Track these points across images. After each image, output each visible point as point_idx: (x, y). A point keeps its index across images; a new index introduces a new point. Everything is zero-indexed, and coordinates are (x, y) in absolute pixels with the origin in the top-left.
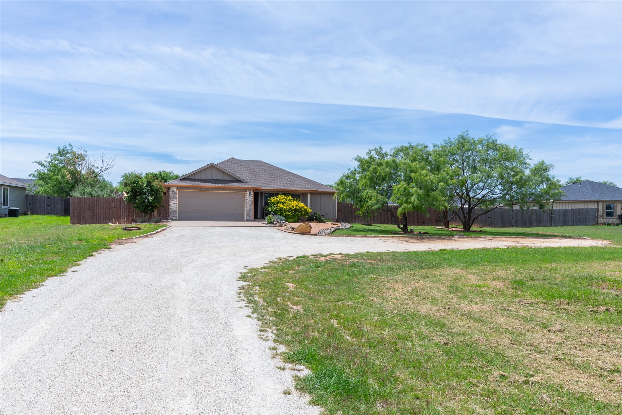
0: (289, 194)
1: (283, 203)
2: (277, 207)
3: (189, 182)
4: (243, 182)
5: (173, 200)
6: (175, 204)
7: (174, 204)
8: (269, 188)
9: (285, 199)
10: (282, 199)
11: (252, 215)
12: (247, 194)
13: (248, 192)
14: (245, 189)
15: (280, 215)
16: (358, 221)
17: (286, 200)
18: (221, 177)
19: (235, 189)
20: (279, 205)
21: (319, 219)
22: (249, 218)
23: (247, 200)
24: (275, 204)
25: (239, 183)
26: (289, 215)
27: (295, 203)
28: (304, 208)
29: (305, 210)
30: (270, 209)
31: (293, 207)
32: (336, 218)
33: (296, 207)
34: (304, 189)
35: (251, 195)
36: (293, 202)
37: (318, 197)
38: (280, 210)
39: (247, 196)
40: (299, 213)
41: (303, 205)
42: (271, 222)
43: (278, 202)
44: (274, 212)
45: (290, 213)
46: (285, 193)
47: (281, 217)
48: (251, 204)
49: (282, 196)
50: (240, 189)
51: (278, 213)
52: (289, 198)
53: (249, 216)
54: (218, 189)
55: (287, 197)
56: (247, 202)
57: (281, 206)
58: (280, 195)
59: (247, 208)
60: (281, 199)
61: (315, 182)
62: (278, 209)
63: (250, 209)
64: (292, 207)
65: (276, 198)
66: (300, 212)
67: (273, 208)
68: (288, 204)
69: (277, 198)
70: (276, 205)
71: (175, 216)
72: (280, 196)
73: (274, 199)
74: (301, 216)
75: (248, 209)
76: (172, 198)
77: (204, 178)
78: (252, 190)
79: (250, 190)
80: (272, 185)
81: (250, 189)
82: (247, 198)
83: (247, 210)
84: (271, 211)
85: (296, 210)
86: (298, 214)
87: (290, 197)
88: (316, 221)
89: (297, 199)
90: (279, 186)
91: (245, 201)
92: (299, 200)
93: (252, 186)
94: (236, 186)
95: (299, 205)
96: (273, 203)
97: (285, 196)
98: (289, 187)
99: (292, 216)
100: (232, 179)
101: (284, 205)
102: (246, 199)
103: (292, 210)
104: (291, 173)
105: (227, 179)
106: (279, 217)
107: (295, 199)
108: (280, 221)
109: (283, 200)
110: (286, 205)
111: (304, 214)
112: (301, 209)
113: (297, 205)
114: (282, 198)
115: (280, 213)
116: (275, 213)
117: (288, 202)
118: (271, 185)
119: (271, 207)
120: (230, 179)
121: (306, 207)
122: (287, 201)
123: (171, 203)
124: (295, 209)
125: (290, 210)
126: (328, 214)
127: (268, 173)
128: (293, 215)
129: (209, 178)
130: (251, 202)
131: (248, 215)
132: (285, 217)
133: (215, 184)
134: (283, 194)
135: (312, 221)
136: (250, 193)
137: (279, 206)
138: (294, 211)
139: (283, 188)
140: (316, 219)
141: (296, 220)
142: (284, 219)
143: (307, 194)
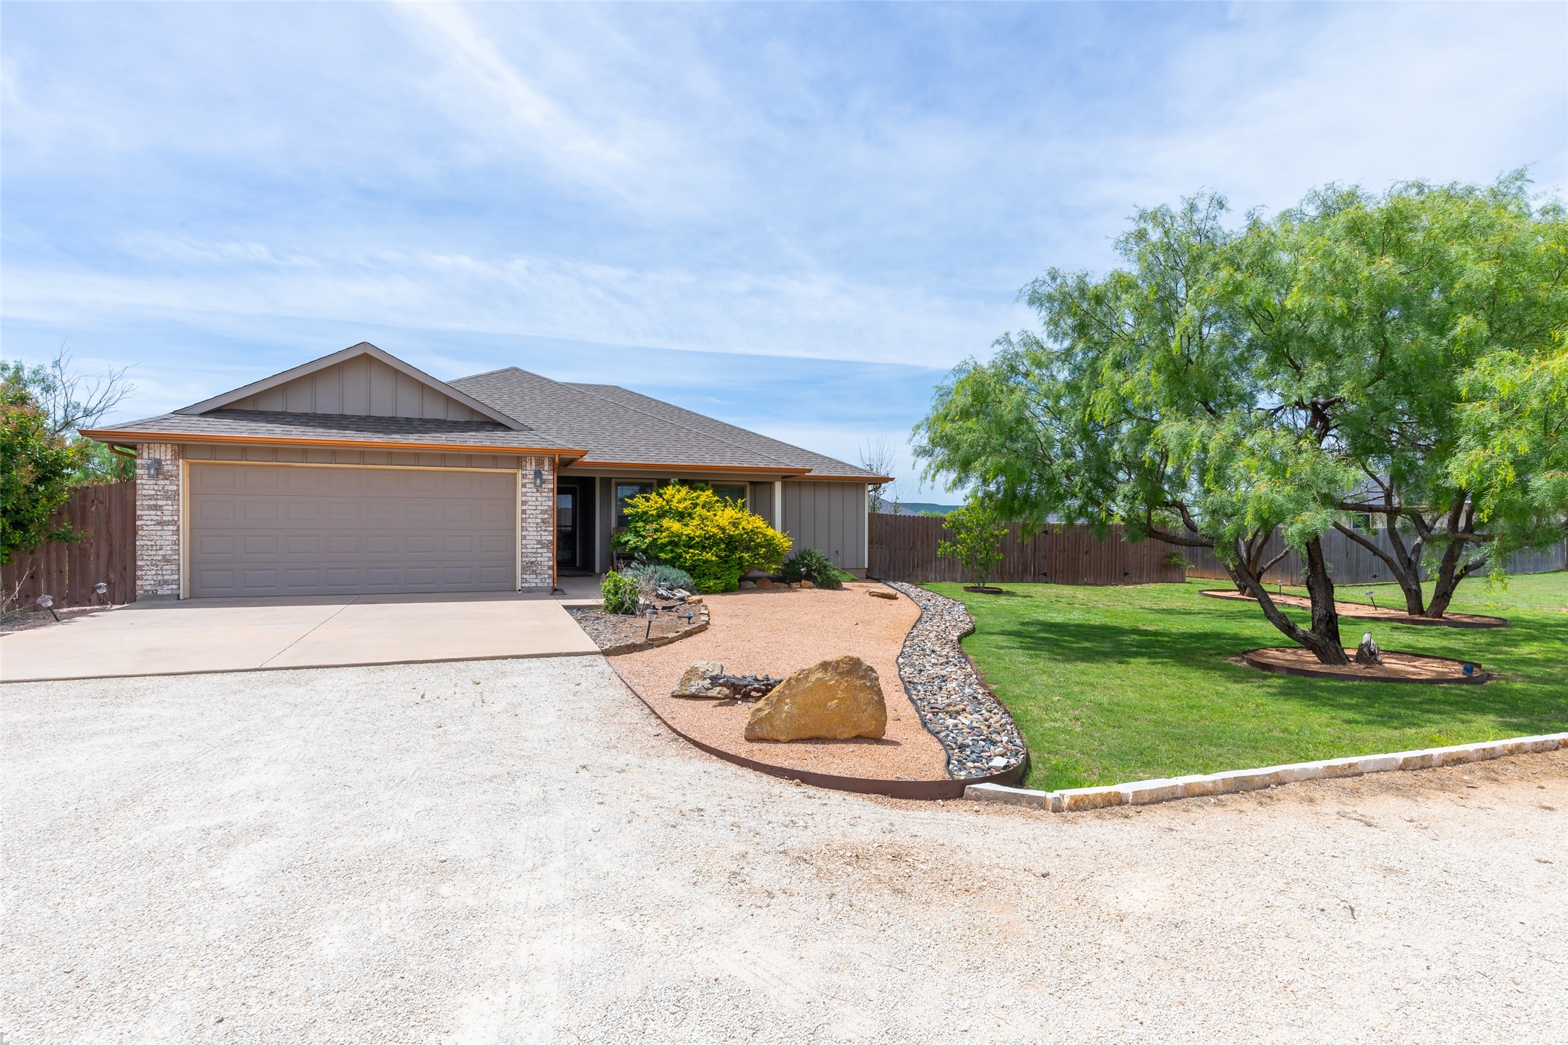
0: (706, 482)
1: (681, 516)
2: (656, 530)
3: (244, 423)
4: (508, 429)
5: (156, 507)
6: (168, 523)
7: (159, 523)
8: (628, 461)
9: (692, 499)
10: (679, 502)
11: (550, 568)
12: (524, 476)
13: (530, 468)
14: (517, 459)
15: (672, 563)
16: (933, 575)
17: (696, 505)
18: (409, 406)
19: (471, 457)
20: (666, 522)
21: (819, 573)
22: (533, 581)
23: (524, 503)
24: (652, 522)
25: (487, 434)
26: (706, 562)
27: (726, 517)
28: (765, 535)
29: (769, 543)
30: (631, 539)
31: (723, 529)
32: (866, 566)
33: (732, 531)
34: (762, 465)
35: (543, 482)
36: (719, 513)
37: (807, 494)
38: (670, 543)
39: (524, 486)
40: (746, 555)
41: (758, 522)
42: (623, 604)
43: (662, 514)
44: (645, 552)
45: (708, 556)
46: (691, 479)
47: (673, 573)
48: (543, 521)
49: (679, 491)
50: (495, 458)
51: (663, 555)
52: (706, 495)
53: (534, 572)
54: (390, 455)
55: (699, 492)
56: (524, 512)
57: (676, 526)
58: (670, 488)
59: (524, 538)
60: (675, 500)
61: (792, 446)
62: (663, 538)
63: (539, 542)
64: (715, 530)
65: (653, 496)
66: (748, 549)
67: (644, 537)
68: (703, 519)
69: (660, 495)
70: (655, 526)
71: (166, 582)
72: (669, 491)
73: (647, 500)
74: (752, 566)
75: (532, 544)
76: (151, 497)
77: (333, 410)
78: (546, 462)
79: (540, 462)
80: (643, 448)
81: (539, 456)
82: (524, 494)
83: (524, 546)
84: (636, 548)
85: (731, 543)
86: (741, 558)
87: (709, 492)
88: (811, 584)
89: (735, 501)
90: (670, 453)
91: (519, 508)
92: (744, 505)
93: (545, 445)
94: (471, 443)
95: (744, 524)
96: (644, 517)
97: (691, 488)
98: (707, 456)
99: (718, 565)
100: (462, 417)
101: (687, 525)
102: (519, 499)
103: (716, 544)
104: (712, 420)
105: (441, 417)
106: (667, 571)
107: (726, 501)
108: (671, 589)
109: (682, 506)
110: (695, 522)
111: (763, 558)
112: (751, 540)
113: (735, 525)
114: (677, 497)
115: (669, 556)
116: (651, 556)
117: (704, 512)
118: (636, 450)
119: (637, 534)
120: (453, 416)
121: (770, 532)
122: (698, 508)
123: (146, 519)
124: (731, 537)
125: (706, 543)
126: (840, 553)
127: (631, 413)
128: (725, 560)
129: (355, 407)
130: (543, 512)
131: (530, 567)
132: (691, 570)
133: (370, 435)
134: (683, 482)
135: (794, 585)
136: (538, 474)
137: (667, 529)
138: (727, 545)
139: (682, 460)
140: (808, 577)
141: (735, 581)
142: (685, 578)
143: (771, 484)
